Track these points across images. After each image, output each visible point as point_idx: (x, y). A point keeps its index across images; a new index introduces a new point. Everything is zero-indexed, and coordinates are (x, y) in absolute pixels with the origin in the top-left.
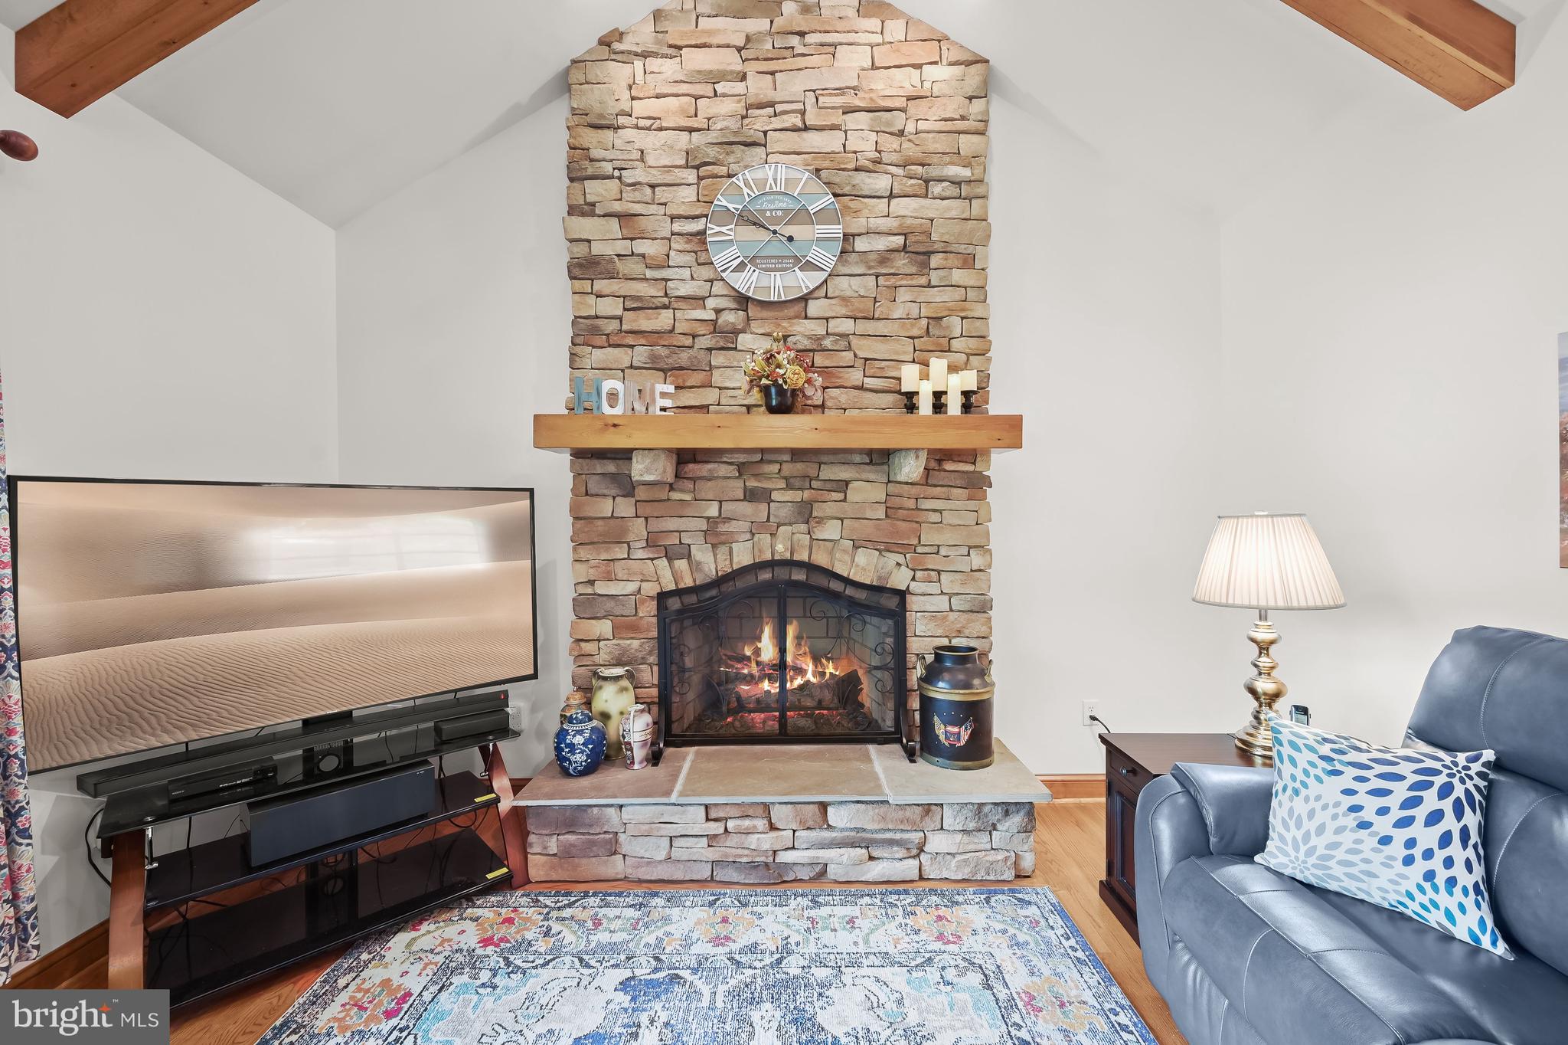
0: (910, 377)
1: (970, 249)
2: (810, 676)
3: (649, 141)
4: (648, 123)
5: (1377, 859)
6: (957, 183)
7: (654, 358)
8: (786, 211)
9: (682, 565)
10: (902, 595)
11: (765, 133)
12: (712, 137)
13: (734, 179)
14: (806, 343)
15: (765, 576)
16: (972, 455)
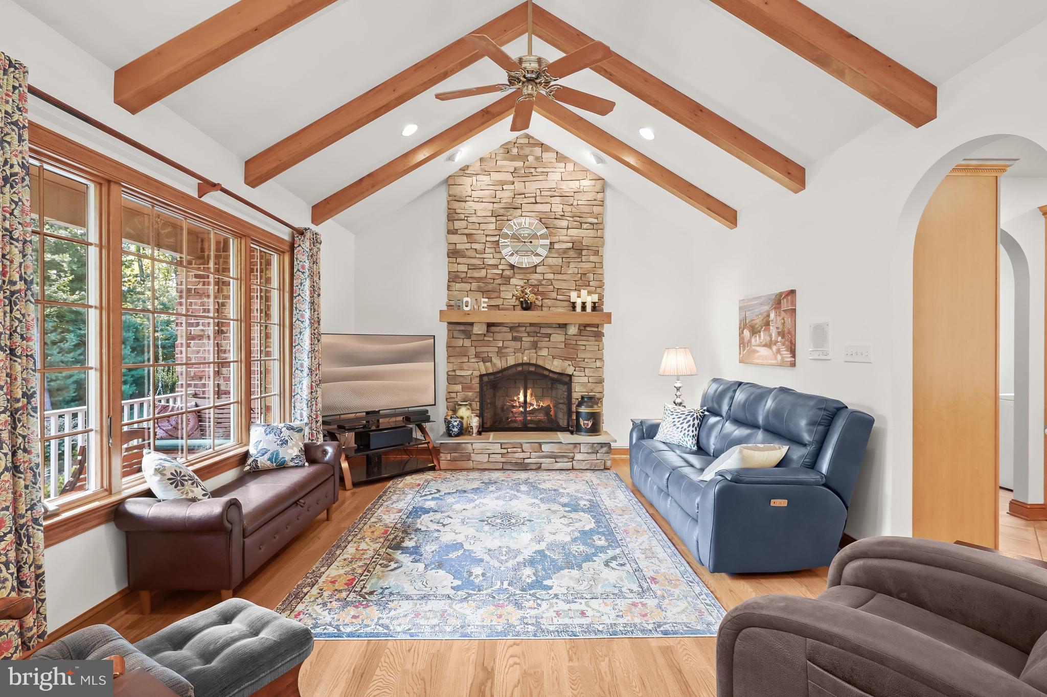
0: (574, 296)
1: (597, 249)
2: (535, 406)
3: (478, 206)
4: (478, 199)
5: (676, 432)
6: (592, 224)
7: (479, 287)
8: (529, 234)
9: (488, 364)
10: (570, 376)
11: (521, 204)
12: (502, 205)
13: (510, 222)
14: (535, 283)
15: (520, 369)
16: (597, 326)
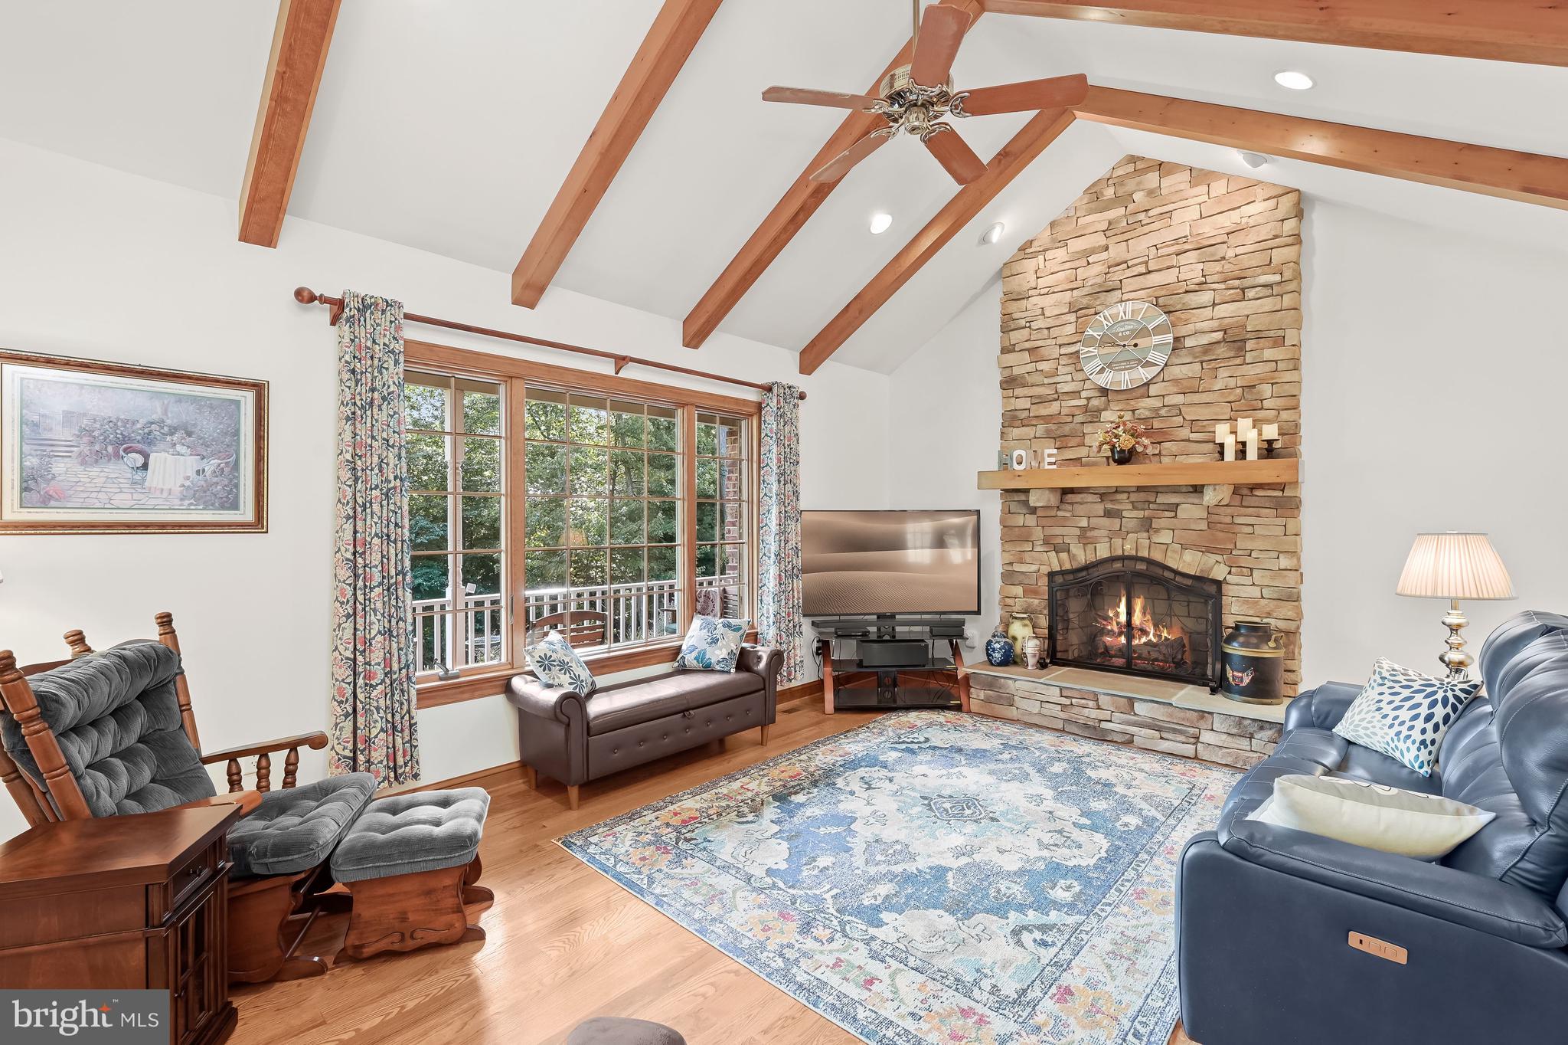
0: (1222, 433)
1: (1280, 333)
2: (1151, 637)
3: (1046, 301)
4: (1047, 290)
6: (1270, 286)
7: (1048, 431)
8: (1132, 331)
9: (1064, 556)
10: (1219, 584)
11: (1121, 281)
12: (1086, 291)
13: (1097, 317)
14: (1148, 414)
15: (1118, 565)
16: (1282, 487)
